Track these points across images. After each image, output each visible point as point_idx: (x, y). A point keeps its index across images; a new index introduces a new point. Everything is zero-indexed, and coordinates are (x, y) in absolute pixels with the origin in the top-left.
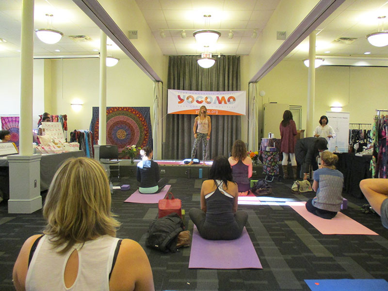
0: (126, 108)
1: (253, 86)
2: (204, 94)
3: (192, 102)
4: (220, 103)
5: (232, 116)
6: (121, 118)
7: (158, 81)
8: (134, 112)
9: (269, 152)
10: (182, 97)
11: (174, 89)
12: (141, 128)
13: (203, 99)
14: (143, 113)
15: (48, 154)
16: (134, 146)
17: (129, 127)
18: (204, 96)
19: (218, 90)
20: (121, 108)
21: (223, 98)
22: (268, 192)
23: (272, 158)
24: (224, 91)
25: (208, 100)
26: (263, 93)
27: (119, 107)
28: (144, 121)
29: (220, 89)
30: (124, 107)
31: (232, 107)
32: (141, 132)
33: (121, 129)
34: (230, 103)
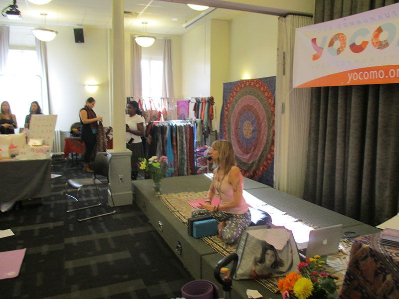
2: (373, 19)
3: (339, 51)
6: (248, 100)
8: (262, 89)
10: (319, 43)
12: (270, 119)
13: (369, 38)
14: (273, 89)
17: (256, 117)
18: (373, 29)
25: (382, 37)
32: (270, 127)
33: (247, 120)
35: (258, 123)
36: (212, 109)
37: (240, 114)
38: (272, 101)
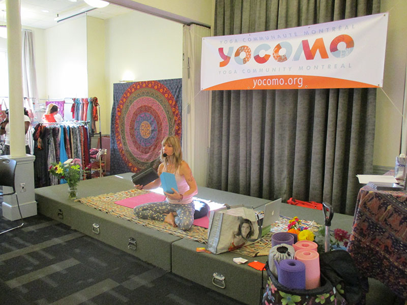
0: (151, 82)
2: (273, 37)
3: (245, 61)
4: (310, 56)
5: (350, 92)
8: (162, 90)
10: (226, 52)
12: (171, 119)
13: (270, 52)
17: (155, 117)
18: (273, 45)
21: (319, 44)
25: (282, 52)
28: (175, 106)
30: (148, 82)
31: (343, 66)
32: (171, 127)
33: (144, 120)
34: (338, 56)
35: (158, 123)
36: (96, 111)
37: (136, 114)
38: (172, 102)
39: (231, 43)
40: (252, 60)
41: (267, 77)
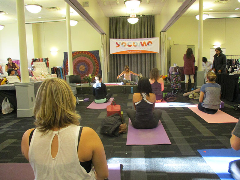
0: (84, 52)
1: (163, 34)
2: (132, 40)
3: (125, 46)
4: (143, 46)
5: (151, 54)
6: (82, 58)
7: (103, 34)
8: (89, 54)
9: (174, 75)
10: (118, 43)
11: (113, 38)
12: (94, 64)
13: (132, 44)
14: (95, 54)
15: (38, 82)
16: (90, 75)
17: (87, 63)
18: (133, 42)
19: (141, 38)
20: (81, 52)
21: (144, 42)
22: (174, 99)
23: (176, 79)
24: (145, 38)
25: (135, 44)
26: (170, 38)
27: (80, 52)
28: (96, 59)
29: (142, 37)
30: (83, 51)
31: (150, 48)
32: (94, 66)
33: (82, 65)
34: (149, 46)
35: (88, 66)
36: (48, 63)
37: (77, 63)
39: (120, 41)
40: (127, 46)
41: (132, 51)
